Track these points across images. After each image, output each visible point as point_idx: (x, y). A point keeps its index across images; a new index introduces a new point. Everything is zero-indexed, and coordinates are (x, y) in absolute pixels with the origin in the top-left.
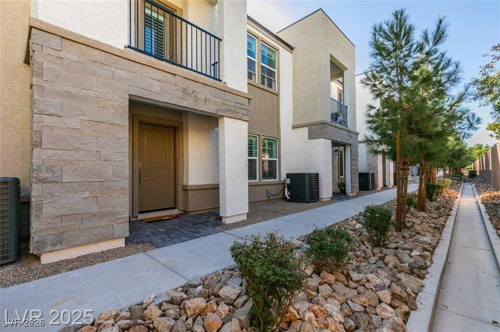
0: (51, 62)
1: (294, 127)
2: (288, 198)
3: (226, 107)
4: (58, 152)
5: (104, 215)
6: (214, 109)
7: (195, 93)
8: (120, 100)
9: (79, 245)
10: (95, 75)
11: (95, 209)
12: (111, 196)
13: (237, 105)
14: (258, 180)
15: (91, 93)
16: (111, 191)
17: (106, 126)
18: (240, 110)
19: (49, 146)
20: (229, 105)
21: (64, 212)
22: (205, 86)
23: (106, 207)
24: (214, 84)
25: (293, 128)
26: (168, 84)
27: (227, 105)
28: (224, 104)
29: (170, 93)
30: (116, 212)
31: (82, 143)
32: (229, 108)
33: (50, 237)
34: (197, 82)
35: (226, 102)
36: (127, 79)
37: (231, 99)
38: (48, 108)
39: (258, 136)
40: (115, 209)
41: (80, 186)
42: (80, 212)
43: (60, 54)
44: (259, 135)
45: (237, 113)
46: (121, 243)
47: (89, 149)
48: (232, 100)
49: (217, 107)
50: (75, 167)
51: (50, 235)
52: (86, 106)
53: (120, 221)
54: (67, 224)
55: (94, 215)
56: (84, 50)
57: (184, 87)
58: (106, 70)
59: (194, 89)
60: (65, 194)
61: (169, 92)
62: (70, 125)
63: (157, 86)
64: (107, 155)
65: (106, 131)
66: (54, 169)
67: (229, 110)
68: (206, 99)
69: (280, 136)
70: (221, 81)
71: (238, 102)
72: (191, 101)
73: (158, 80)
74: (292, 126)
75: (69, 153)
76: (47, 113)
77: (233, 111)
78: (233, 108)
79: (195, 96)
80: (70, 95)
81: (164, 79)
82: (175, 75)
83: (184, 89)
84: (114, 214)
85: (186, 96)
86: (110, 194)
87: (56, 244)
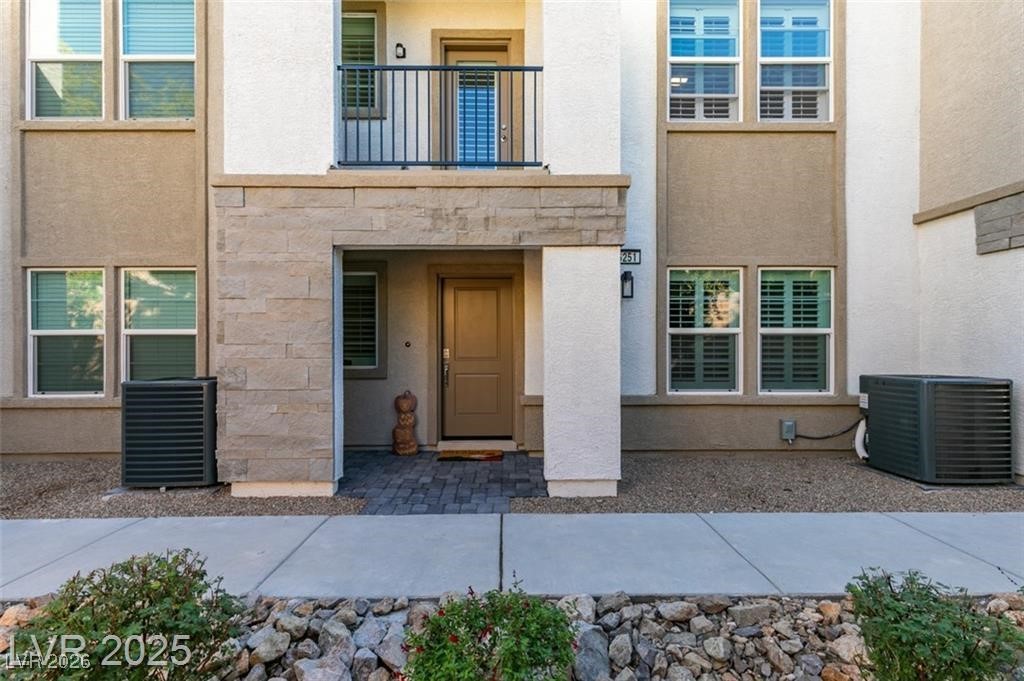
0: (233, 225)
1: (920, 221)
2: (862, 453)
3: (543, 224)
4: (242, 348)
5: (297, 443)
6: (510, 236)
7: (460, 212)
8: (319, 258)
9: (265, 481)
10: (284, 227)
11: (285, 432)
12: (307, 413)
13: (579, 212)
14: (740, 392)
15: (279, 258)
16: (307, 406)
17: (298, 303)
18: (586, 224)
19: (232, 340)
20: (552, 218)
21: (247, 431)
22: (485, 189)
23: (300, 429)
24: (505, 179)
25: (918, 224)
26: (403, 209)
27: (547, 218)
28: (539, 218)
29: (407, 226)
30: (314, 439)
31: (267, 334)
32: (552, 224)
33: (234, 463)
34: (463, 187)
35: (545, 213)
36: (328, 221)
37: (561, 201)
38: (230, 289)
39: (741, 270)
40: (313, 435)
41: (266, 396)
42: (267, 433)
43: (243, 211)
44: (745, 267)
45: (580, 231)
46: (328, 490)
47: (276, 341)
48: (565, 204)
49: (517, 230)
50: (260, 368)
51: (232, 460)
52: (273, 277)
53: (319, 455)
54: (252, 449)
55: (284, 440)
56: (270, 194)
57: (434, 206)
58: (299, 215)
59: (458, 205)
60: (248, 407)
61: (404, 223)
62: (253, 310)
63: (380, 220)
64: (301, 349)
65: (299, 311)
66: (237, 373)
67: (553, 230)
68: (487, 219)
69: (845, 257)
70: (540, 164)
71: (581, 203)
72: (451, 230)
73: (384, 208)
74: (915, 216)
75: (254, 348)
76: (228, 296)
77: (568, 230)
78: (564, 223)
79: (460, 218)
80: (253, 266)
81: (392, 202)
82: (415, 188)
83: (436, 210)
84: (312, 442)
85: (439, 222)
86: (306, 411)
87: (240, 474)
